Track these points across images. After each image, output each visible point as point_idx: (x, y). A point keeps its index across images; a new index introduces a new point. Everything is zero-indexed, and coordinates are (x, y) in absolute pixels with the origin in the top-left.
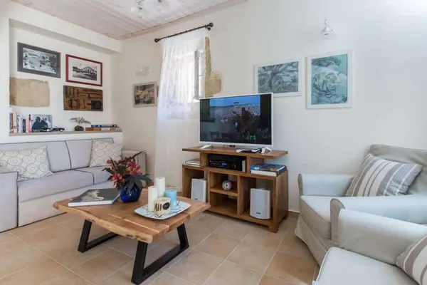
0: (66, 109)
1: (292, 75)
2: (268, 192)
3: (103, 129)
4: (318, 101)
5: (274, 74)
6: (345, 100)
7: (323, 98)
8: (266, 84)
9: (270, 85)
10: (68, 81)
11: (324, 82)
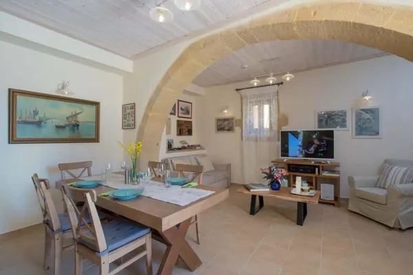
0: (178, 135)
1: (342, 118)
2: (332, 186)
3: (197, 148)
4: (360, 134)
5: (329, 117)
6: (378, 134)
7: (364, 132)
8: (324, 122)
9: (327, 123)
10: (179, 117)
11: (364, 123)
